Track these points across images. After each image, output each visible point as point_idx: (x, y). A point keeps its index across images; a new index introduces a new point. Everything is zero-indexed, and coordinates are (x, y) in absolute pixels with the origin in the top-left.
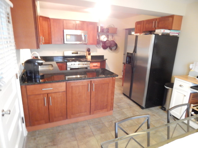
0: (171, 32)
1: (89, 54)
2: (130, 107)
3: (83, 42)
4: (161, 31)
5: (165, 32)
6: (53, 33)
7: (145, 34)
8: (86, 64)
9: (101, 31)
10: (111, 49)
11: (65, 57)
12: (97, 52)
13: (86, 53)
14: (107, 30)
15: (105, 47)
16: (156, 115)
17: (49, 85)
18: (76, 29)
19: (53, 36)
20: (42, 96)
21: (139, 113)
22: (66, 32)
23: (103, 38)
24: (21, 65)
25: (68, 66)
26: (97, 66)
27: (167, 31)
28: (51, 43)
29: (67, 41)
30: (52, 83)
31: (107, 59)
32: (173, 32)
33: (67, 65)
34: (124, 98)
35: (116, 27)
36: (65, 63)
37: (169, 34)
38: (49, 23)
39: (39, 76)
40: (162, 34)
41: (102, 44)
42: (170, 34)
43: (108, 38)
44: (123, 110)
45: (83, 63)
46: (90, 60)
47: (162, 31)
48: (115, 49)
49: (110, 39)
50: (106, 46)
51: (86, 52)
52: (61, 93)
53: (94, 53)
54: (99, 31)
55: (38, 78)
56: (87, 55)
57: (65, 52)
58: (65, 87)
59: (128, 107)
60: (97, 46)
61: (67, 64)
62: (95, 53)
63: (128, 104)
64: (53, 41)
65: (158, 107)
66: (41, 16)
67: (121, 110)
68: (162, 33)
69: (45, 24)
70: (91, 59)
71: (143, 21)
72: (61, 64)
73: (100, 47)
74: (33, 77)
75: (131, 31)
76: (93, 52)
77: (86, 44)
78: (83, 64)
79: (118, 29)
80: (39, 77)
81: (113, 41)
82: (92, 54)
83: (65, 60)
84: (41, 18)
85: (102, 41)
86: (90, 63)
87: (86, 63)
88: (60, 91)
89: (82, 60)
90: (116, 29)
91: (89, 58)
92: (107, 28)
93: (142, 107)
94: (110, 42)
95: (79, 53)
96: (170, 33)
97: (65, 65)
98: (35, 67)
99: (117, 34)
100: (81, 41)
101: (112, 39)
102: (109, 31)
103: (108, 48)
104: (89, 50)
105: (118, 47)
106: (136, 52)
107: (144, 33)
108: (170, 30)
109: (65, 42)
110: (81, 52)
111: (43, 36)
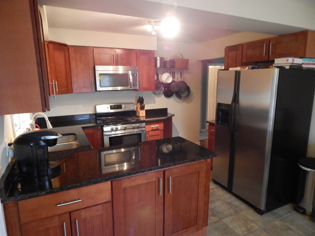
0: (303, 62)
1: (142, 108)
2: (236, 212)
3: (131, 87)
4: (288, 60)
5: (295, 62)
6: (74, 72)
7: (253, 68)
8: (138, 128)
9: (161, 66)
10: (179, 96)
11: (97, 116)
12: (154, 102)
13: (135, 106)
14: (172, 64)
15: (168, 94)
16: (291, 227)
17: (73, 192)
18: (117, 64)
19: (74, 79)
20: (56, 219)
21: (256, 224)
22: (100, 69)
23: (166, 78)
24: (5, 149)
25: (104, 133)
26: (158, 130)
27: (298, 61)
28: (72, 92)
29: (101, 86)
30: (79, 187)
31: (174, 115)
32: (307, 62)
33: (103, 131)
34: (216, 190)
35: (185, 58)
36: (100, 128)
37: (301, 66)
38: (67, 55)
39: (49, 170)
40: (290, 66)
41: (163, 89)
42: (303, 66)
43: (174, 77)
44: (224, 220)
45: (134, 125)
46: (144, 119)
47: (289, 62)
48: (187, 96)
49: (178, 78)
50: (170, 91)
51: (136, 104)
52: (100, 206)
53: (150, 105)
54: (158, 65)
55: (47, 175)
56: (139, 109)
57: (97, 107)
58: (110, 191)
59: (232, 211)
60: (154, 93)
61: (102, 129)
62: (153, 105)
63: (229, 204)
64: (74, 86)
65: (288, 207)
66: (51, 42)
67: (220, 220)
68: (290, 64)
69: (59, 57)
70: (147, 116)
71: (242, 45)
72: (91, 131)
73: (160, 94)
74: (36, 174)
75: (208, 64)
76: (149, 103)
77: (137, 90)
78: (134, 128)
79: (190, 61)
80: (50, 172)
81: (183, 83)
82: (147, 107)
83: (98, 122)
84: (51, 46)
85: (163, 83)
86: (146, 125)
87: (138, 125)
88: (99, 202)
89: (130, 119)
90: (188, 60)
91: (142, 114)
92: (171, 61)
93: (260, 210)
94: (178, 84)
95: (123, 106)
96: (303, 64)
97: (99, 132)
98: (38, 152)
99: (188, 69)
100: (127, 85)
101: (180, 80)
102: (176, 65)
103: (174, 95)
104: (141, 101)
105: (191, 92)
106: (238, 102)
107: (251, 67)
108: (301, 58)
109: (99, 88)
110: (126, 105)
111: (56, 79)
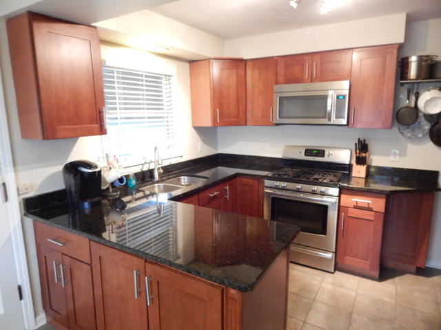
8: (322, 194)
18: (313, 79)
26: (369, 209)
28: (245, 124)
58: (89, 252)
62: (398, 159)
64: (249, 116)
72: (251, 182)
78: (314, 193)
88: (80, 258)
91: (359, 171)
95: (327, 152)
109: (276, 120)
